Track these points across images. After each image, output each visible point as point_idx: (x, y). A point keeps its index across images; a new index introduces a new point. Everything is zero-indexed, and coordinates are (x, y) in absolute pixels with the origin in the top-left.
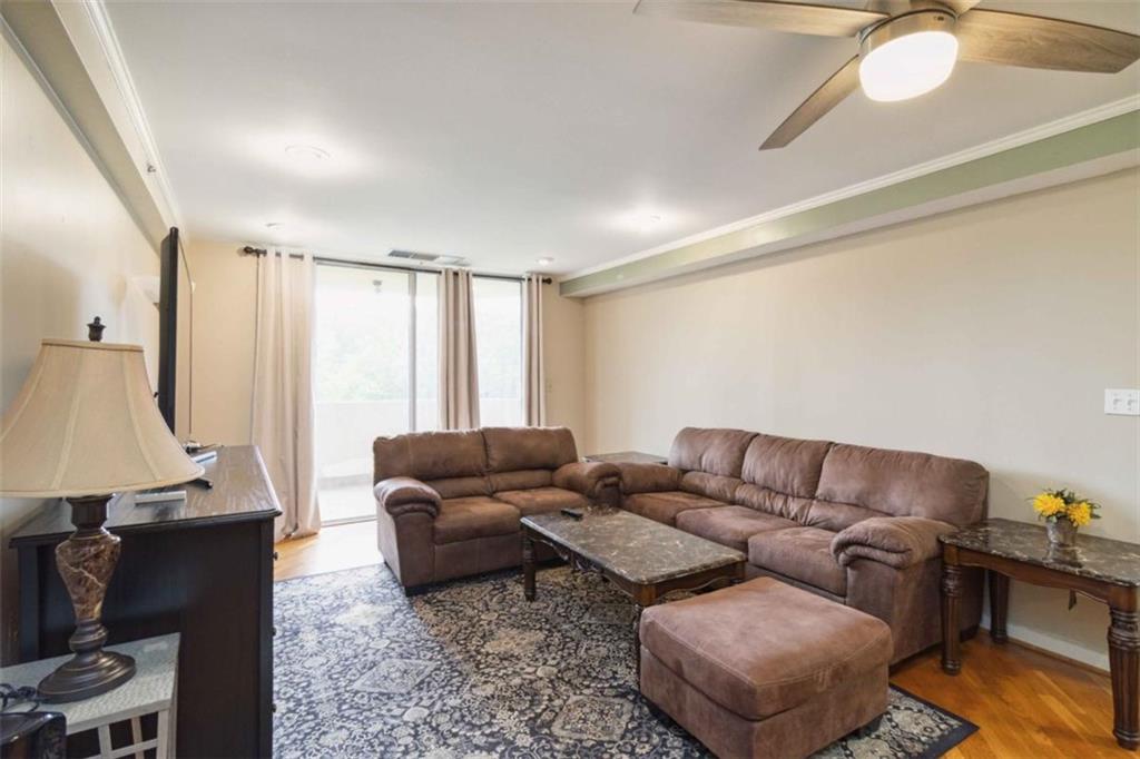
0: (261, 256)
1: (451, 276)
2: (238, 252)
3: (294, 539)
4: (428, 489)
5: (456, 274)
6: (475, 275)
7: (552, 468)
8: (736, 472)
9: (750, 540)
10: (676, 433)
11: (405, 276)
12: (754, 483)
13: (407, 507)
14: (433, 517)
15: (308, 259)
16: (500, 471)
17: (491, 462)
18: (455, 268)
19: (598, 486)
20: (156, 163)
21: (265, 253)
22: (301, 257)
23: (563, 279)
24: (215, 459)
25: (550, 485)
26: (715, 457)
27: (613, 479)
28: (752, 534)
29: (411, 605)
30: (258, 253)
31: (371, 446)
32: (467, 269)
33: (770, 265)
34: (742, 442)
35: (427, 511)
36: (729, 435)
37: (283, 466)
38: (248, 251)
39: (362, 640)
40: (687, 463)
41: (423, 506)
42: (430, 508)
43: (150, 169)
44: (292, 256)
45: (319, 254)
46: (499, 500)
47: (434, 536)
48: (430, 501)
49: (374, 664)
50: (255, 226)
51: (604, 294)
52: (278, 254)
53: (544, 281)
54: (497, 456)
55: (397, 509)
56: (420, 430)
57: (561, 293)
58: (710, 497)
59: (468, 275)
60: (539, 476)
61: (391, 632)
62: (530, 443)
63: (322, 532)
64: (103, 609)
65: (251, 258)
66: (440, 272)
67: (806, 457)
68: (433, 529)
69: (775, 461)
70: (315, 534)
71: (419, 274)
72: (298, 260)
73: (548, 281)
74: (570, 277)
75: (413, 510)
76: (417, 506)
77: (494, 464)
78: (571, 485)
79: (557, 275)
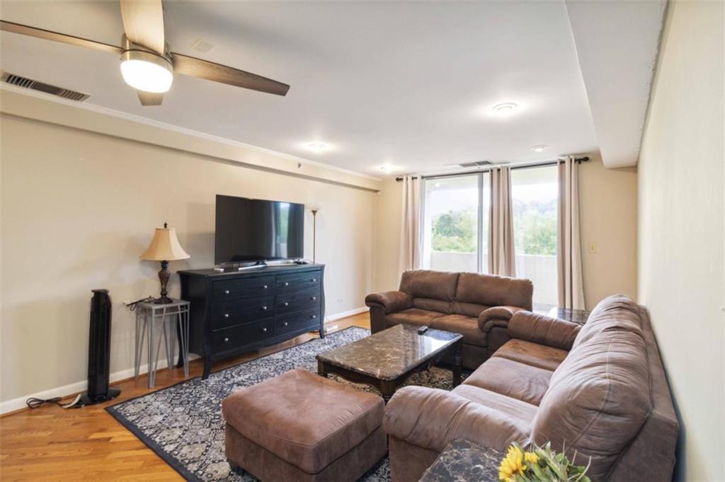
5: (499, 170)
6: (512, 168)
11: (476, 177)
13: (373, 304)
14: (386, 314)
15: (419, 178)
17: (457, 294)
18: (498, 166)
22: (416, 178)
32: (507, 165)
35: (382, 309)
38: (398, 179)
41: (379, 306)
44: (413, 178)
45: (427, 174)
52: (407, 179)
59: (508, 169)
68: (384, 320)
73: (586, 160)
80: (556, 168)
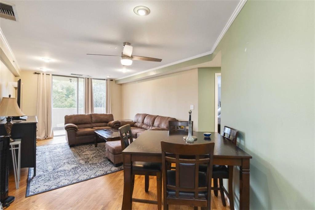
0: (39, 74)
1: (87, 79)
2: (33, 73)
3: (47, 139)
4: (75, 125)
5: (88, 79)
6: (93, 79)
7: (107, 122)
8: (143, 122)
9: (137, 134)
10: (135, 115)
11: (76, 79)
12: (145, 124)
13: (70, 129)
14: (76, 131)
15: (51, 75)
16: (95, 123)
17: (92, 121)
18: (88, 77)
19: (115, 125)
20: (15, 60)
21: (40, 74)
22: (49, 75)
23: (116, 80)
24: (27, 118)
25: (106, 126)
26: (140, 119)
27: (118, 124)
28: (138, 132)
29: (70, 149)
30: (38, 74)
31: (64, 117)
32: (91, 77)
33: (152, 80)
34: (145, 116)
35: (74, 130)
36: (143, 114)
37: (44, 122)
38: (35, 73)
39: (58, 153)
40: (136, 121)
41: (73, 129)
42: (75, 129)
43: (14, 61)
44: (47, 74)
45: (53, 74)
46: (93, 129)
47: (76, 135)
48: (75, 128)
49: (59, 156)
50: (38, 69)
51: (125, 83)
52: (43, 74)
53: (111, 80)
54: (94, 119)
55: (68, 129)
56: (79, 114)
57: (116, 83)
58: (138, 127)
59: (91, 79)
60: (104, 124)
61: (65, 152)
62: (102, 117)
63: (54, 138)
64: (11, 133)
65: (37, 75)
66: (84, 78)
67: (153, 118)
68: (76, 134)
69: (148, 119)
70: (52, 138)
71: (79, 78)
72: (48, 75)
73: (112, 80)
74: (117, 79)
75: (71, 130)
76: (72, 129)
77: (93, 121)
78: (110, 126)
79: (114, 79)
80: (105, 81)
